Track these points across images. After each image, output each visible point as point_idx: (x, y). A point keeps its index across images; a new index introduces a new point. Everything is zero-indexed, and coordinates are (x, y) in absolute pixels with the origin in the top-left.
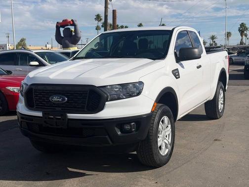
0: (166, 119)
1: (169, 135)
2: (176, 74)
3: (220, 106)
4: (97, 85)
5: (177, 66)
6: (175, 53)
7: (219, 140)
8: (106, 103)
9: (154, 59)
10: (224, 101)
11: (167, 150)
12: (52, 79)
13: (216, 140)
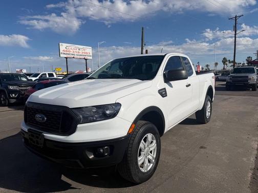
0: (150, 136)
1: (154, 150)
2: (163, 93)
4: (71, 106)
5: (166, 86)
6: (164, 75)
7: (205, 148)
9: (143, 80)
10: (211, 110)
11: (152, 165)
13: (202, 147)
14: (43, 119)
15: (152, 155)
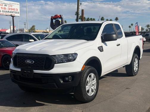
0: (92, 75)
1: (95, 84)
2: (101, 49)
3: (135, 69)
4: (50, 54)
5: (103, 44)
6: (102, 37)
7: (129, 89)
8: (55, 65)
9: (88, 40)
10: (138, 65)
11: (93, 93)
12: (28, 51)
13: (127, 88)
14: (32, 62)
15: (94, 87)
